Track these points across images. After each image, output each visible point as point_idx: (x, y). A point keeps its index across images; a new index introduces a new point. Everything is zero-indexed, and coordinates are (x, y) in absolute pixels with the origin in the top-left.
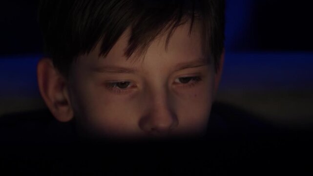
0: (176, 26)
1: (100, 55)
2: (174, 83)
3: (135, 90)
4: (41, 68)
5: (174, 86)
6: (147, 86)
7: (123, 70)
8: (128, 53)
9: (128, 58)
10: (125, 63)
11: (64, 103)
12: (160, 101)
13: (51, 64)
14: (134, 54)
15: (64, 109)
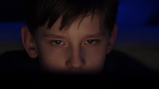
0: (84, 17)
1: (47, 28)
2: (85, 44)
3: (65, 46)
4: (23, 30)
5: (85, 45)
6: (70, 45)
7: (58, 37)
8: (61, 29)
9: (61, 31)
10: (59, 33)
11: (33, 49)
12: (76, 53)
13: (27, 29)
14: (63, 29)
15: (33, 52)
